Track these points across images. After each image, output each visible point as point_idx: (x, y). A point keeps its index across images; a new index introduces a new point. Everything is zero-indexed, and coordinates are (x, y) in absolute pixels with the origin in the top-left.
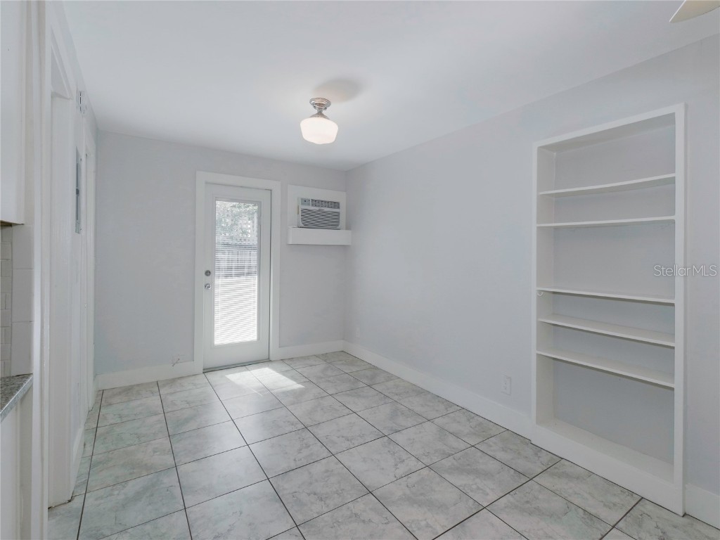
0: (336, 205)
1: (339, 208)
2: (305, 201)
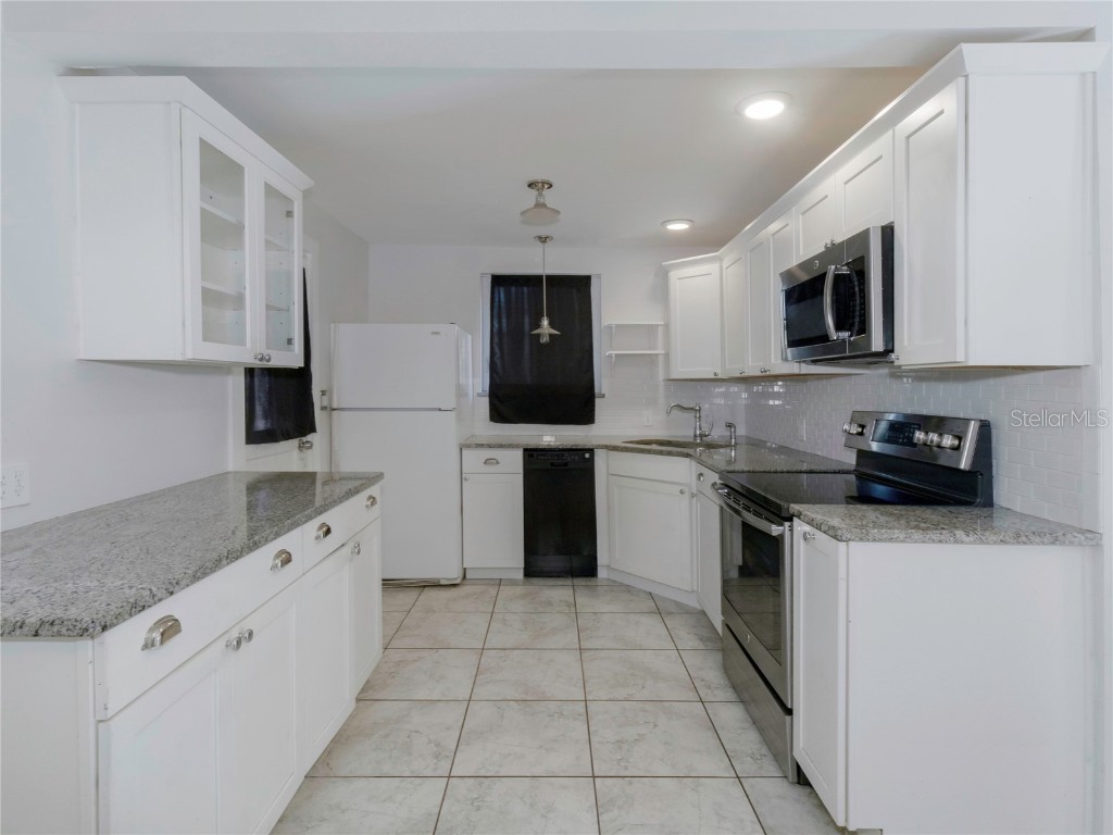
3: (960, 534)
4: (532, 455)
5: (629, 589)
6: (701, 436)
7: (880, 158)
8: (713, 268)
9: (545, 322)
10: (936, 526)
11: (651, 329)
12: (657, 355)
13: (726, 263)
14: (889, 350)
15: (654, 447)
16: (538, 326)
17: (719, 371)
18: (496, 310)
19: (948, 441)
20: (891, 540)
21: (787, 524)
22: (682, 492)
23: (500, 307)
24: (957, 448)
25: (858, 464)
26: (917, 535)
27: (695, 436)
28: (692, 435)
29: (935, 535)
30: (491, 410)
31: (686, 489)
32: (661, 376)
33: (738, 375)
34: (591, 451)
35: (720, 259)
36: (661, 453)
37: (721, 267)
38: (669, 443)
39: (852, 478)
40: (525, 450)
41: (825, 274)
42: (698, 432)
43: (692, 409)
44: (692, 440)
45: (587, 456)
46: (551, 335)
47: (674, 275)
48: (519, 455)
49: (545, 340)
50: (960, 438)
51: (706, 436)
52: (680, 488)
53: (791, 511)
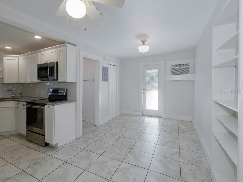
0: (187, 65)
1: (188, 66)
2: (173, 66)
3: (66, 102)
6: (13, 96)
8: (17, 58)
10: (63, 102)
13: (20, 58)
14: (57, 79)
17: (18, 82)
19: (63, 92)
20: (59, 104)
21: (44, 106)
24: (64, 93)
25: (49, 97)
26: (62, 103)
27: (11, 97)
28: (10, 97)
29: (63, 103)
31: (13, 108)
37: (19, 59)
39: (48, 100)
41: (48, 67)
42: (12, 96)
44: (10, 98)
47: (5, 58)
50: (64, 91)
51: (14, 96)
52: (12, 108)
53: (45, 104)
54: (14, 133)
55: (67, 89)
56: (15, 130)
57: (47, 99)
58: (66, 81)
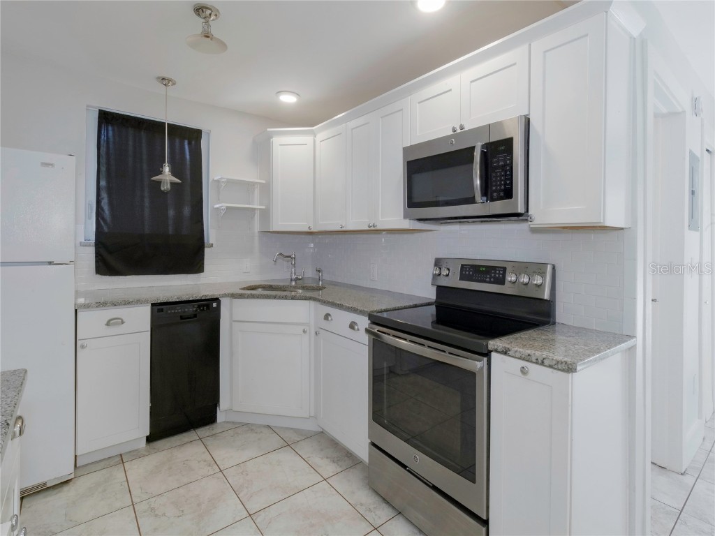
4: (159, 308)
5: (249, 427)
6: (296, 279)
7: (515, 64)
8: (308, 139)
9: (167, 169)
11: (249, 186)
12: (253, 210)
13: (320, 136)
15: (260, 291)
16: (160, 173)
17: (312, 226)
18: (103, 149)
21: (484, 359)
22: (304, 331)
23: (108, 147)
27: (291, 280)
28: (289, 277)
30: (97, 262)
31: (307, 328)
32: (257, 227)
33: (307, 230)
34: (217, 300)
35: (314, 134)
36: (268, 297)
37: (314, 141)
38: (270, 288)
40: (153, 305)
41: (472, 149)
42: (294, 277)
43: (290, 257)
44: (287, 284)
45: (215, 305)
46: (172, 184)
47: (277, 141)
48: (146, 311)
49: (166, 187)
50: (544, 277)
51: (300, 279)
52: (303, 328)
53: (490, 347)
54: (311, 426)
55: (554, 268)
56: (312, 414)
57: (429, 304)
58: (602, 221)
